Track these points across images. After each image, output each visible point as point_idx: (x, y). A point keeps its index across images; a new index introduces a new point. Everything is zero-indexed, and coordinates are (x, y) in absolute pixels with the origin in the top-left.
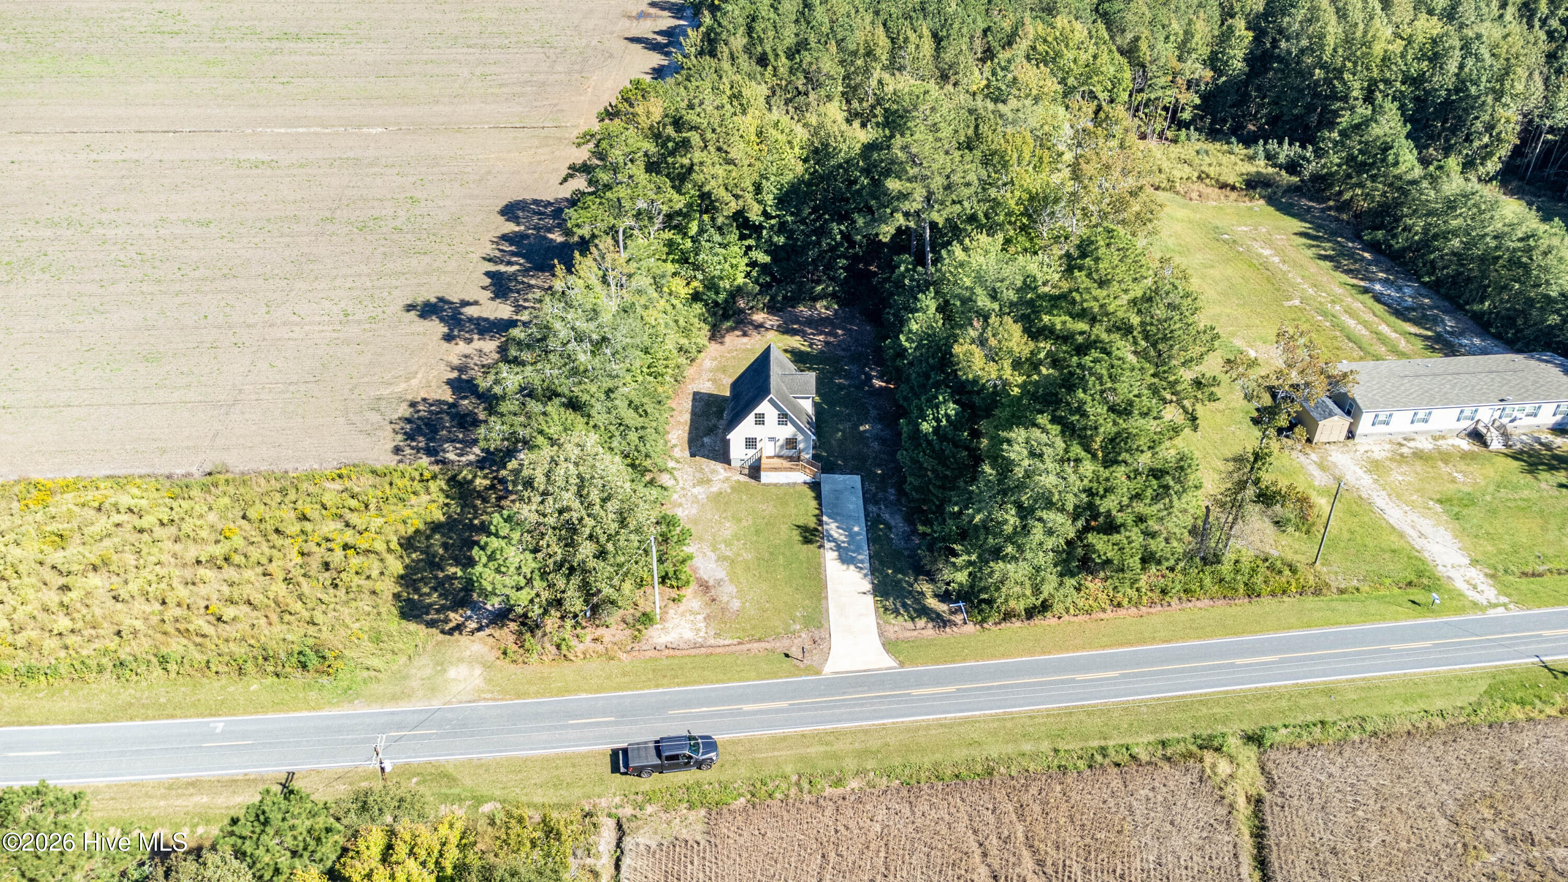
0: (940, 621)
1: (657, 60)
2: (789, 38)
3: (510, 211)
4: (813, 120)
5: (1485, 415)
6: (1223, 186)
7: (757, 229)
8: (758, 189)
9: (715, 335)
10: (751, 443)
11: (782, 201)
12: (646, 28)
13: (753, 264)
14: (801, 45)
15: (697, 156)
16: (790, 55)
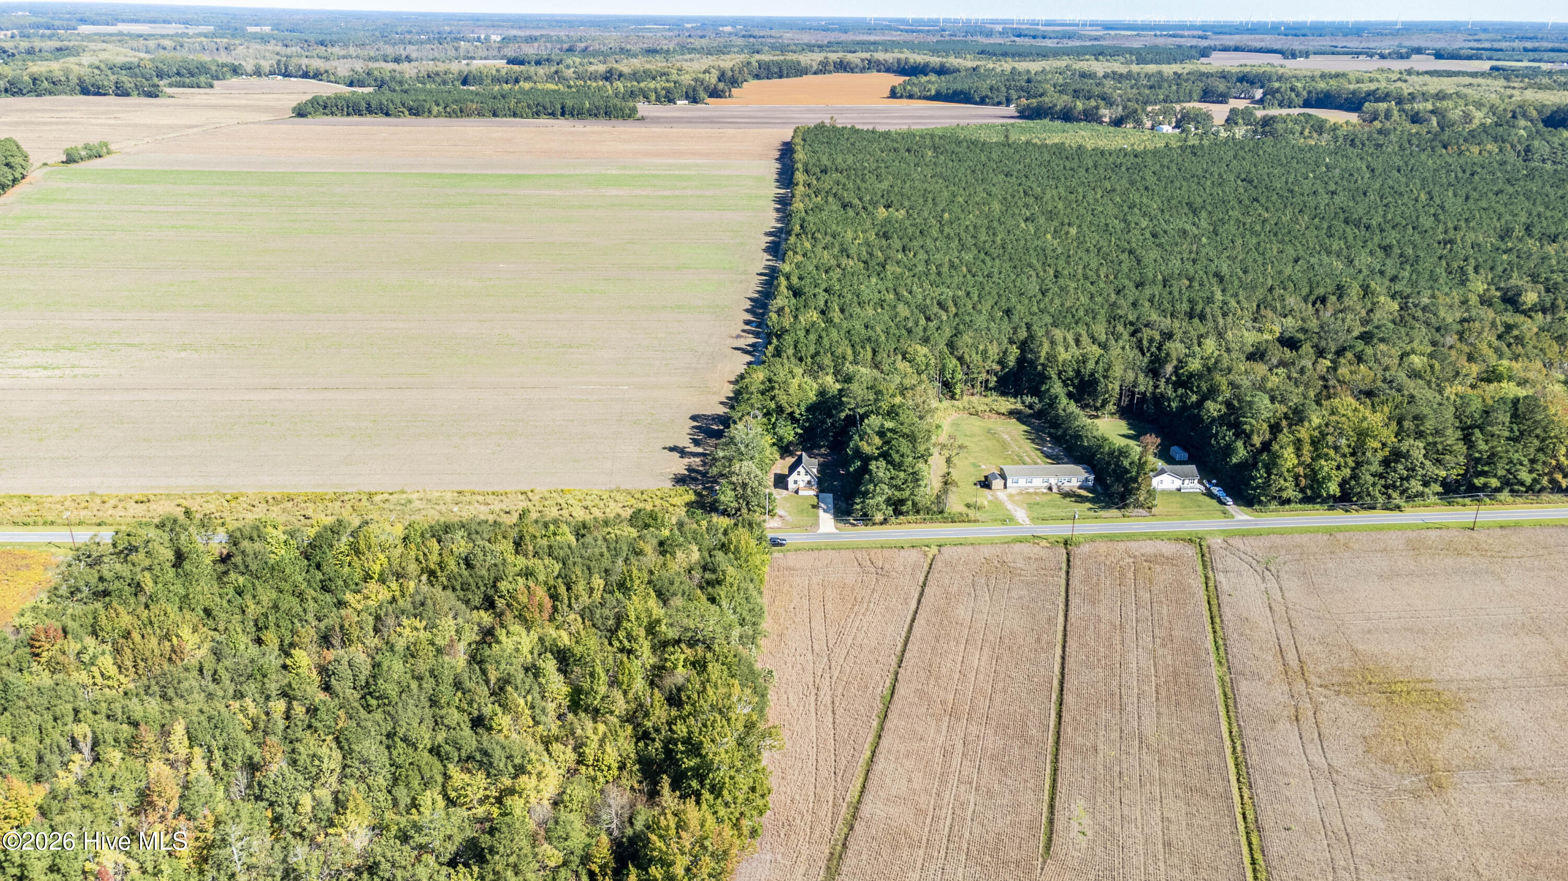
0: (853, 525)
1: (749, 358)
2: (812, 350)
3: (694, 418)
4: (820, 381)
5: (1053, 481)
6: (999, 414)
7: (797, 421)
8: (799, 406)
9: (782, 457)
10: (796, 482)
11: (808, 409)
12: (742, 343)
13: (796, 434)
14: (817, 353)
15: (777, 391)
16: (812, 357)
